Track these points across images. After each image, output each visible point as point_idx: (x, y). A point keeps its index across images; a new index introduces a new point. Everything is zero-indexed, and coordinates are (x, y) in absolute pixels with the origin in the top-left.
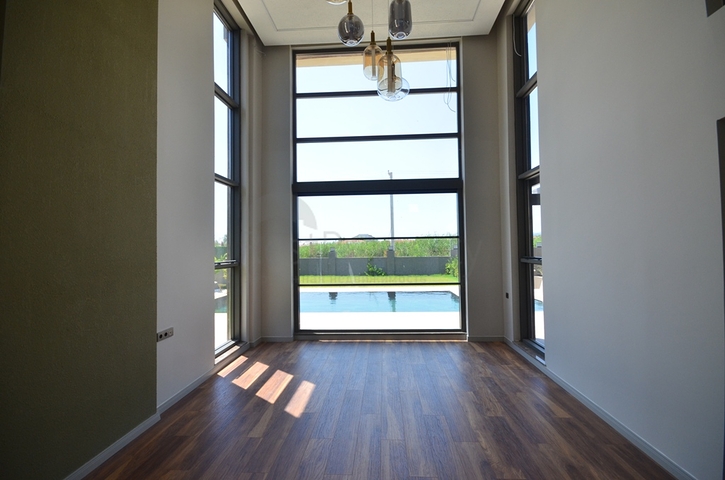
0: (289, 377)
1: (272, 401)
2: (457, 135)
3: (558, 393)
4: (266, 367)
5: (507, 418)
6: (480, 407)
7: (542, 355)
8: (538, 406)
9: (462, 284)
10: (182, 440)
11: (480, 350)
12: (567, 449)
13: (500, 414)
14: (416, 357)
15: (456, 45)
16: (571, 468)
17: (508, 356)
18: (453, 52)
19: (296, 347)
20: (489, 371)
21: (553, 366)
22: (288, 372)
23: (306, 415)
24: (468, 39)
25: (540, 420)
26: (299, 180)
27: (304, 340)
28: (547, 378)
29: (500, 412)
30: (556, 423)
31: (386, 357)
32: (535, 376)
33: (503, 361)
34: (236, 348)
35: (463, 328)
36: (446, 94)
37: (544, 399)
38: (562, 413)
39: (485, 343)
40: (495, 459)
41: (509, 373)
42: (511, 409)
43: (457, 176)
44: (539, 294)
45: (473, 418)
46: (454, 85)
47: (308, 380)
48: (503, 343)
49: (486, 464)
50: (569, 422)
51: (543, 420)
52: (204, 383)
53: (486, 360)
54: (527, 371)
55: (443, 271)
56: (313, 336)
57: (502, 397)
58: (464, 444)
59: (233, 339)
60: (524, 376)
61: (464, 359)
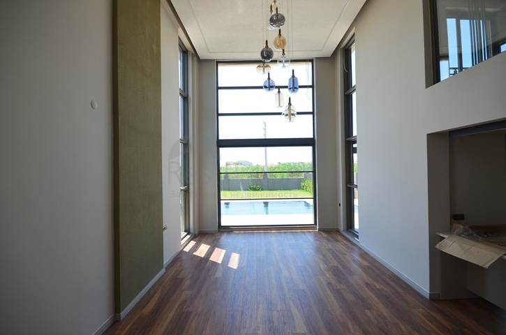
0: (224, 252)
1: (220, 262)
2: (312, 113)
3: (364, 255)
4: (209, 246)
5: (339, 266)
6: (326, 262)
7: (357, 237)
8: (354, 261)
9: (315, 198)
10: (182, 280)
11: (325, 235)
12: (366, 277)
13: (336, 265)
14: (289, 239)
15: (311, 61)
16: (367, 284)
17: (340, 238)
18: (310, 64)
19: (220, 236)
20: (330, 246)
21: (362, 242)
22: (222, 248)
23: (240, 267)
24: (319, 59)
25: (355, 267)
26: (220, 138)
27: (225, 232)
28: (359, 248)
29: (336, 263)
30: (362, 267)
31: (274, 239)
32: (353, 247)
33: (337, 241)
34: (188, 236)
35: (315, 224)
36: (306, 89)
37: (357, 258)
38: (365, 263)
39: (328, 231)
40: (333, 282)
41: (340, 246)
42: (341, 262)
43: (312, 137)
44: (356, 202)
45: (322, 266)
46: (311, 84)
47: (234, 252)
48: (337, 231)
49: (329, 284)
50: (368, 267)
51: (356, 267)
52: (178, 255)
53: (329, 240)
54: (350, 245)
55: (299, 188)
56: (229, 229)
57: (336, 257)
58: (319, 277)
59: (185, 231)
60: (348, 247)
61: (316, 240)
